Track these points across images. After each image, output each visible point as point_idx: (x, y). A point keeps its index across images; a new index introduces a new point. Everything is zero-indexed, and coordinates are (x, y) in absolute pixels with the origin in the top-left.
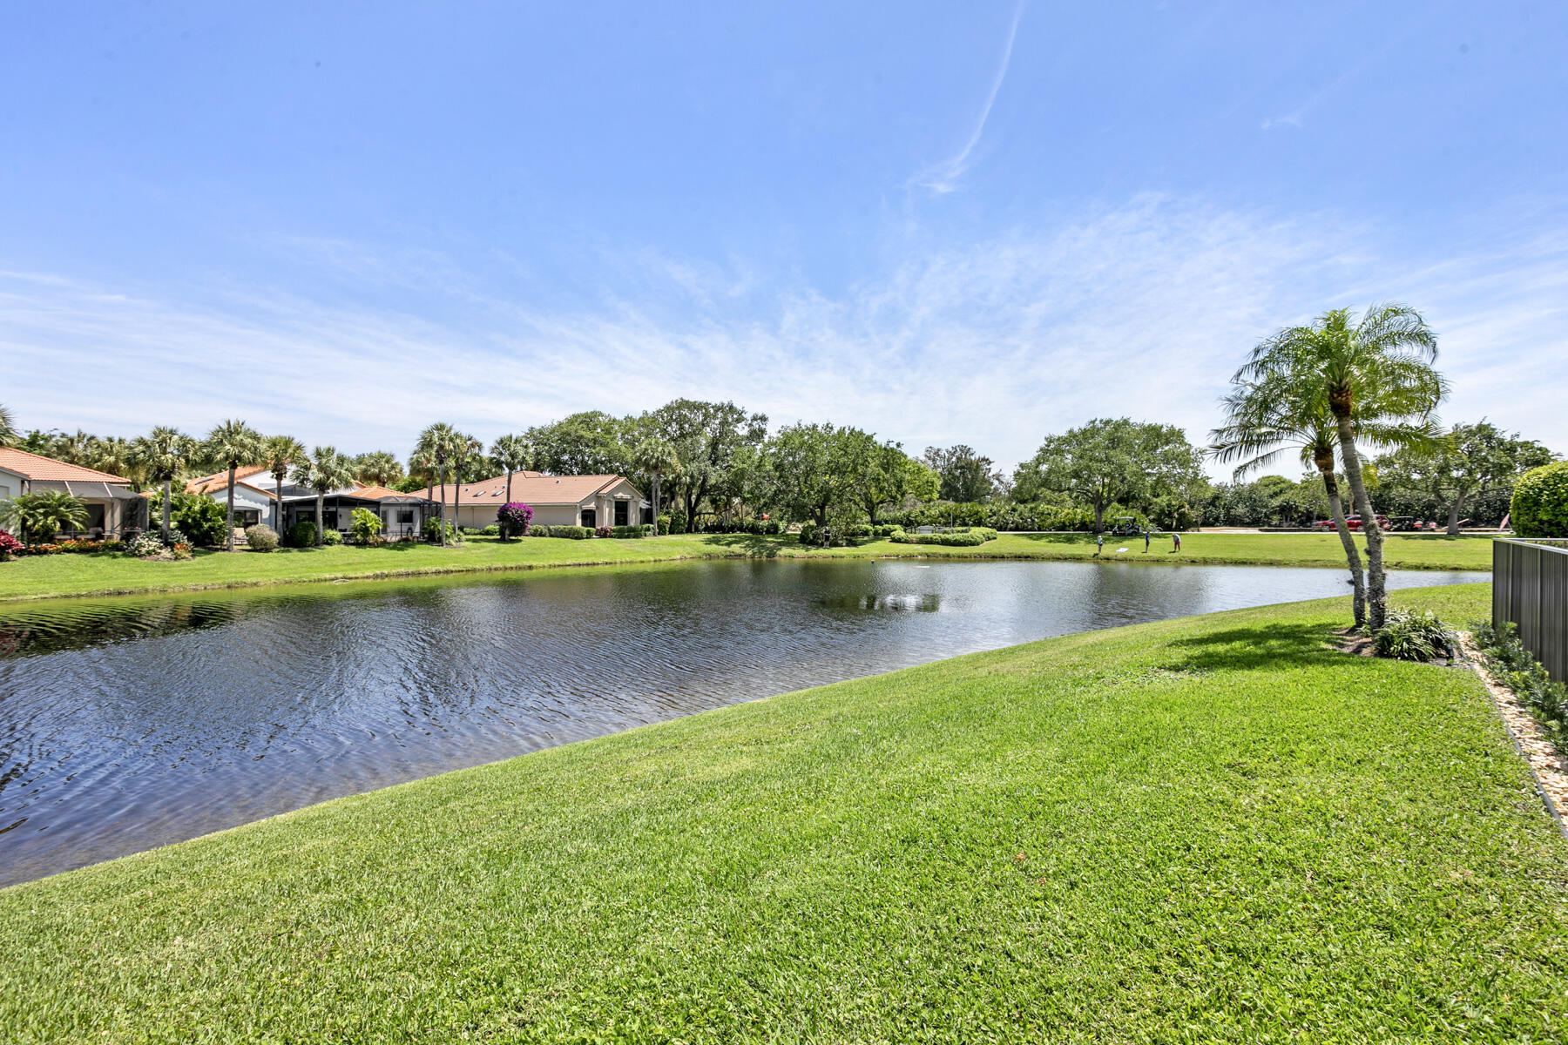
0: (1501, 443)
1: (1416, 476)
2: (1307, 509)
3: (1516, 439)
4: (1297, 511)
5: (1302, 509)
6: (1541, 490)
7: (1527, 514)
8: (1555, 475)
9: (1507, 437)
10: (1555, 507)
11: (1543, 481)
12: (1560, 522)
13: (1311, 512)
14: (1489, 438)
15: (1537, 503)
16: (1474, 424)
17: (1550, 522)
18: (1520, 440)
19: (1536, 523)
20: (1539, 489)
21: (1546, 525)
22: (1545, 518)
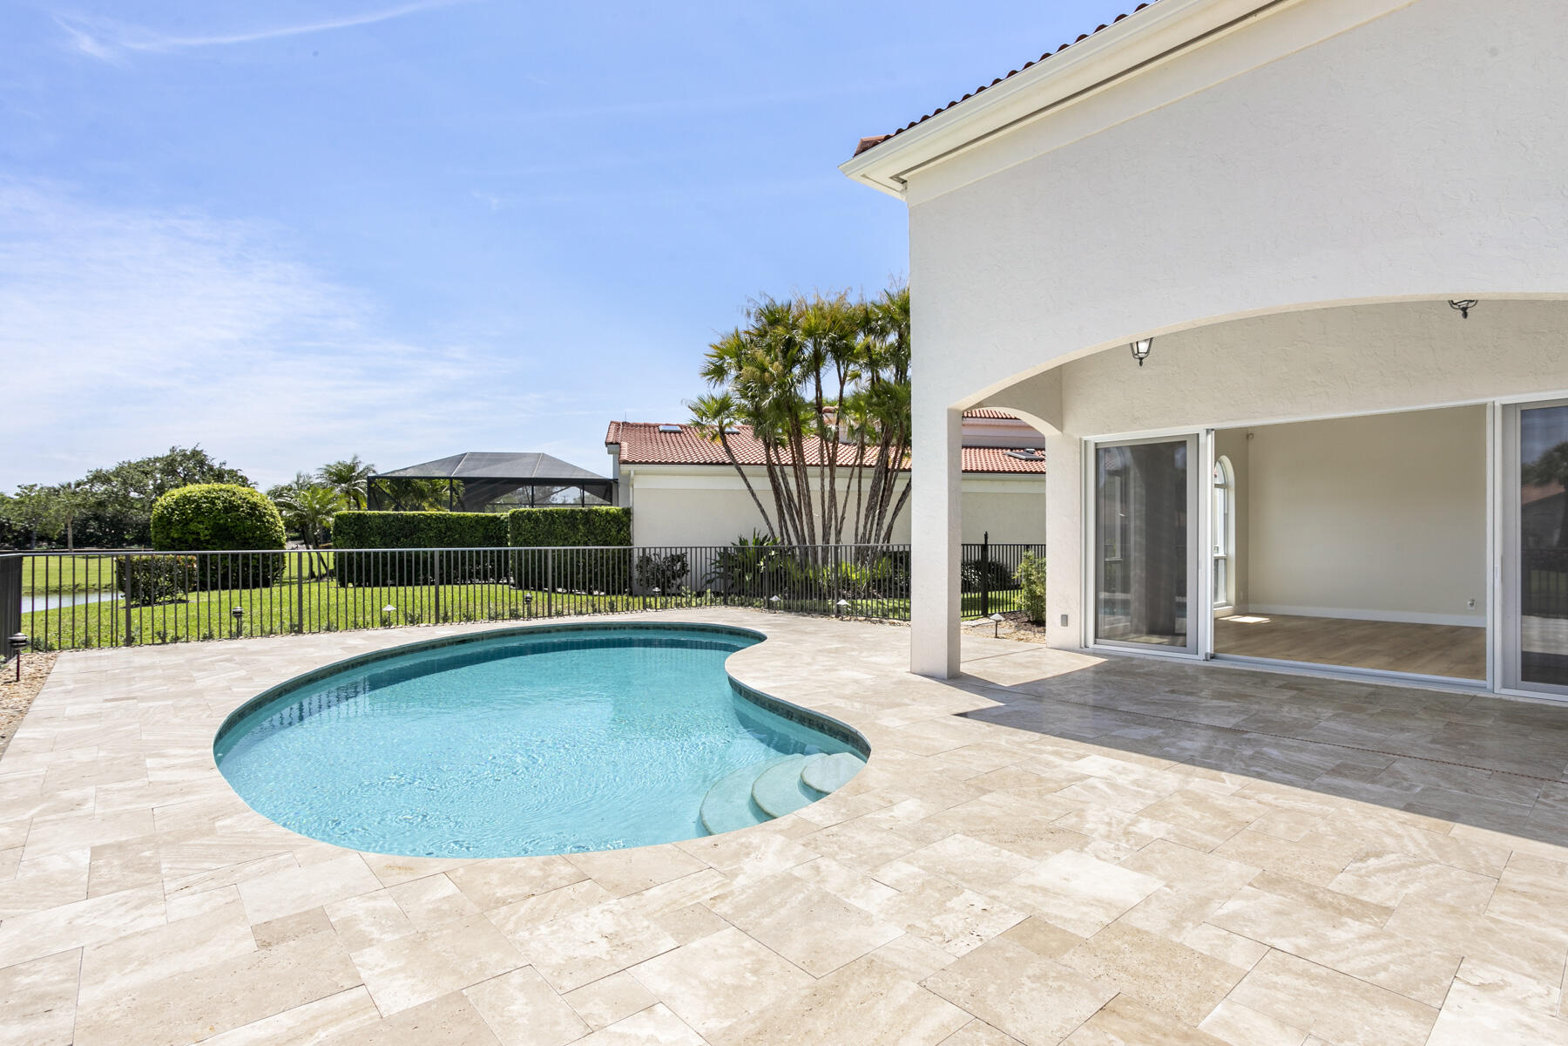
0: (211, 469)
1: (133, 494)
2: (25, 528)
3: (223, 467)
4: (10, 530)
5: (18, 528)
6: (173, 510)
7: (163, 533)
8: (185, 497)
9: (216, 466)
10: (183, 526)
11: (175, 502)
12: (187, 540)
13: (31, 532)
14: (201, 463)
15: (170, 522)
16: (189, 449)
17: (179, 539)
18: (227, 468)
19: (169, 540)
20: (172, 509)
21: (177, 542)
22: (176, 536)
